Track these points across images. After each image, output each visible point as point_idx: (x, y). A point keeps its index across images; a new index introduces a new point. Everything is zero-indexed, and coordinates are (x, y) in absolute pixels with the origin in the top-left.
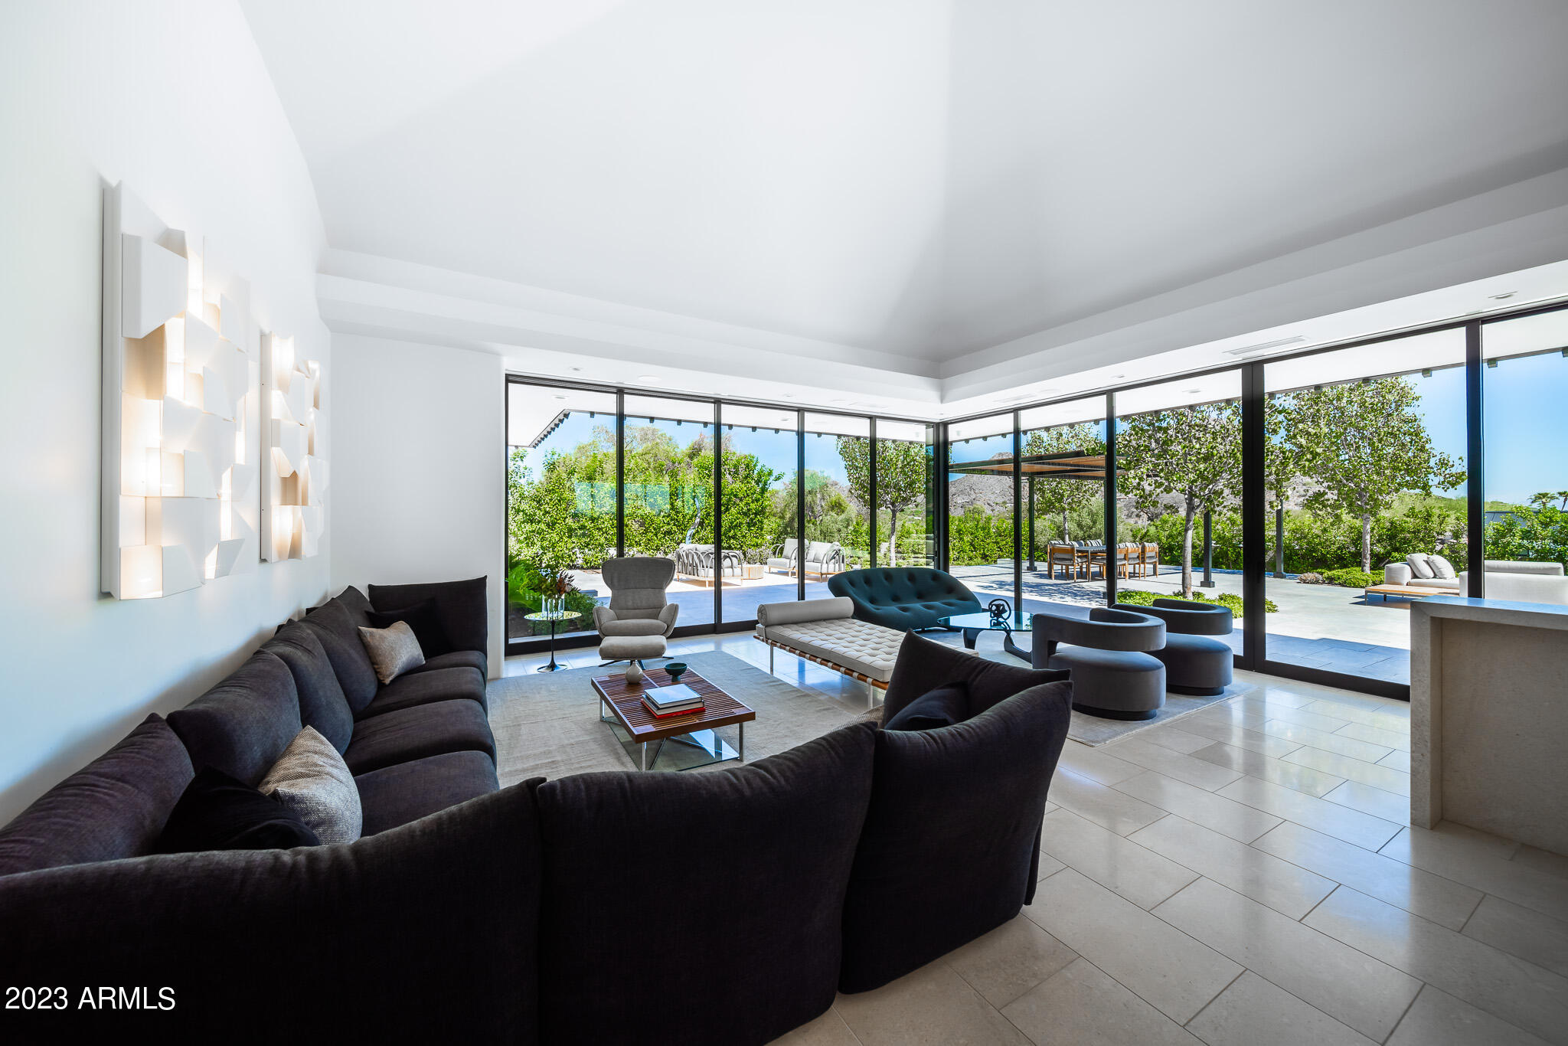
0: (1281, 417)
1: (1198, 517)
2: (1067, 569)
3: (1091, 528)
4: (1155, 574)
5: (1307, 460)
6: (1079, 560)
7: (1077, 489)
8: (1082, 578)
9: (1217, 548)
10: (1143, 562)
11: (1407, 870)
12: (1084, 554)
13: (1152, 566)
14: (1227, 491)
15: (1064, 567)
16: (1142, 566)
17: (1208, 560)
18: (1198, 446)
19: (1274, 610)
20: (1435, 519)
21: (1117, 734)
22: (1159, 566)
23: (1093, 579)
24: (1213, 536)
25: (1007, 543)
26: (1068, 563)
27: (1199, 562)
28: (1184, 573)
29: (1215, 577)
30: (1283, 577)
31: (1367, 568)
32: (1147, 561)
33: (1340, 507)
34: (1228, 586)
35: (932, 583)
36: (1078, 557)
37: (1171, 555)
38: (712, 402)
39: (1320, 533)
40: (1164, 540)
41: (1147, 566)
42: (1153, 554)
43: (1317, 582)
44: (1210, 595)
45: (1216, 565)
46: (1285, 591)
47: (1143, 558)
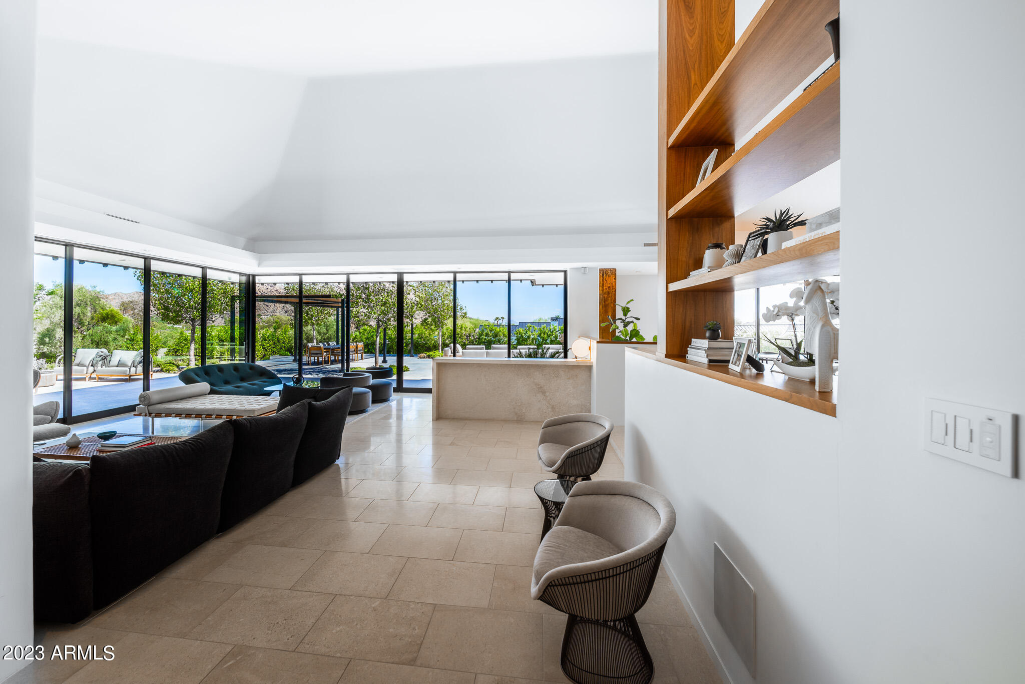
0: (411, 288)
1: (381, 330)
2: (318, 359)
3: (326, 334)
4: (362, 359)
5: (419, 307)
6: (325, 354)
7: (321, 312)
8: (326, 364)
9: (389, 344)
10: (357, 353)
11: (431, 429)
12: (328, 350)
13: (360, 355)
14: (392, 319)
15: (316, 358)
16: (356, 355)
17: (385, 351)
18: (382, 298)
19: (408, 370)
20: (463, 329)
21: (355, 419)
22: (364, 355)
23: (332, 364)
24: (387, 338)
25: (270, 345)
26: (319, 355)
27: (382, 352)
28: (376, 357)
29: (388, 358)
30: (413, 356)
31: (440, 351)
32: (359, 352)
33: (432, 325)
34: (392, 361)
35: (250, 371)
36: (325, 352)
37: (369, 349)
38: (64, 245)
39: (428, 335)
40: (365, 340)
41: (358, 355)
42: (361, 349)
43: (424, 358)
44: (385, 365)
45: (389, 352)
46: (413, 362)
47: (357, 351)
